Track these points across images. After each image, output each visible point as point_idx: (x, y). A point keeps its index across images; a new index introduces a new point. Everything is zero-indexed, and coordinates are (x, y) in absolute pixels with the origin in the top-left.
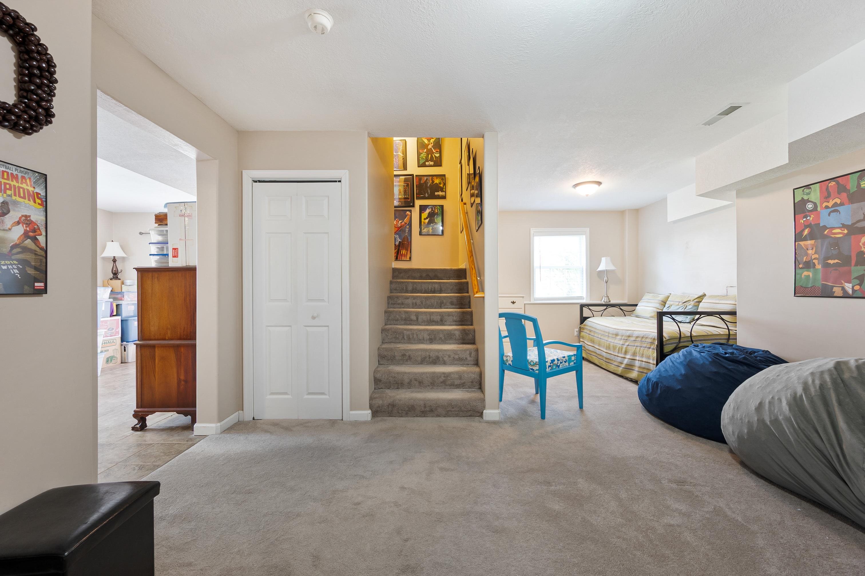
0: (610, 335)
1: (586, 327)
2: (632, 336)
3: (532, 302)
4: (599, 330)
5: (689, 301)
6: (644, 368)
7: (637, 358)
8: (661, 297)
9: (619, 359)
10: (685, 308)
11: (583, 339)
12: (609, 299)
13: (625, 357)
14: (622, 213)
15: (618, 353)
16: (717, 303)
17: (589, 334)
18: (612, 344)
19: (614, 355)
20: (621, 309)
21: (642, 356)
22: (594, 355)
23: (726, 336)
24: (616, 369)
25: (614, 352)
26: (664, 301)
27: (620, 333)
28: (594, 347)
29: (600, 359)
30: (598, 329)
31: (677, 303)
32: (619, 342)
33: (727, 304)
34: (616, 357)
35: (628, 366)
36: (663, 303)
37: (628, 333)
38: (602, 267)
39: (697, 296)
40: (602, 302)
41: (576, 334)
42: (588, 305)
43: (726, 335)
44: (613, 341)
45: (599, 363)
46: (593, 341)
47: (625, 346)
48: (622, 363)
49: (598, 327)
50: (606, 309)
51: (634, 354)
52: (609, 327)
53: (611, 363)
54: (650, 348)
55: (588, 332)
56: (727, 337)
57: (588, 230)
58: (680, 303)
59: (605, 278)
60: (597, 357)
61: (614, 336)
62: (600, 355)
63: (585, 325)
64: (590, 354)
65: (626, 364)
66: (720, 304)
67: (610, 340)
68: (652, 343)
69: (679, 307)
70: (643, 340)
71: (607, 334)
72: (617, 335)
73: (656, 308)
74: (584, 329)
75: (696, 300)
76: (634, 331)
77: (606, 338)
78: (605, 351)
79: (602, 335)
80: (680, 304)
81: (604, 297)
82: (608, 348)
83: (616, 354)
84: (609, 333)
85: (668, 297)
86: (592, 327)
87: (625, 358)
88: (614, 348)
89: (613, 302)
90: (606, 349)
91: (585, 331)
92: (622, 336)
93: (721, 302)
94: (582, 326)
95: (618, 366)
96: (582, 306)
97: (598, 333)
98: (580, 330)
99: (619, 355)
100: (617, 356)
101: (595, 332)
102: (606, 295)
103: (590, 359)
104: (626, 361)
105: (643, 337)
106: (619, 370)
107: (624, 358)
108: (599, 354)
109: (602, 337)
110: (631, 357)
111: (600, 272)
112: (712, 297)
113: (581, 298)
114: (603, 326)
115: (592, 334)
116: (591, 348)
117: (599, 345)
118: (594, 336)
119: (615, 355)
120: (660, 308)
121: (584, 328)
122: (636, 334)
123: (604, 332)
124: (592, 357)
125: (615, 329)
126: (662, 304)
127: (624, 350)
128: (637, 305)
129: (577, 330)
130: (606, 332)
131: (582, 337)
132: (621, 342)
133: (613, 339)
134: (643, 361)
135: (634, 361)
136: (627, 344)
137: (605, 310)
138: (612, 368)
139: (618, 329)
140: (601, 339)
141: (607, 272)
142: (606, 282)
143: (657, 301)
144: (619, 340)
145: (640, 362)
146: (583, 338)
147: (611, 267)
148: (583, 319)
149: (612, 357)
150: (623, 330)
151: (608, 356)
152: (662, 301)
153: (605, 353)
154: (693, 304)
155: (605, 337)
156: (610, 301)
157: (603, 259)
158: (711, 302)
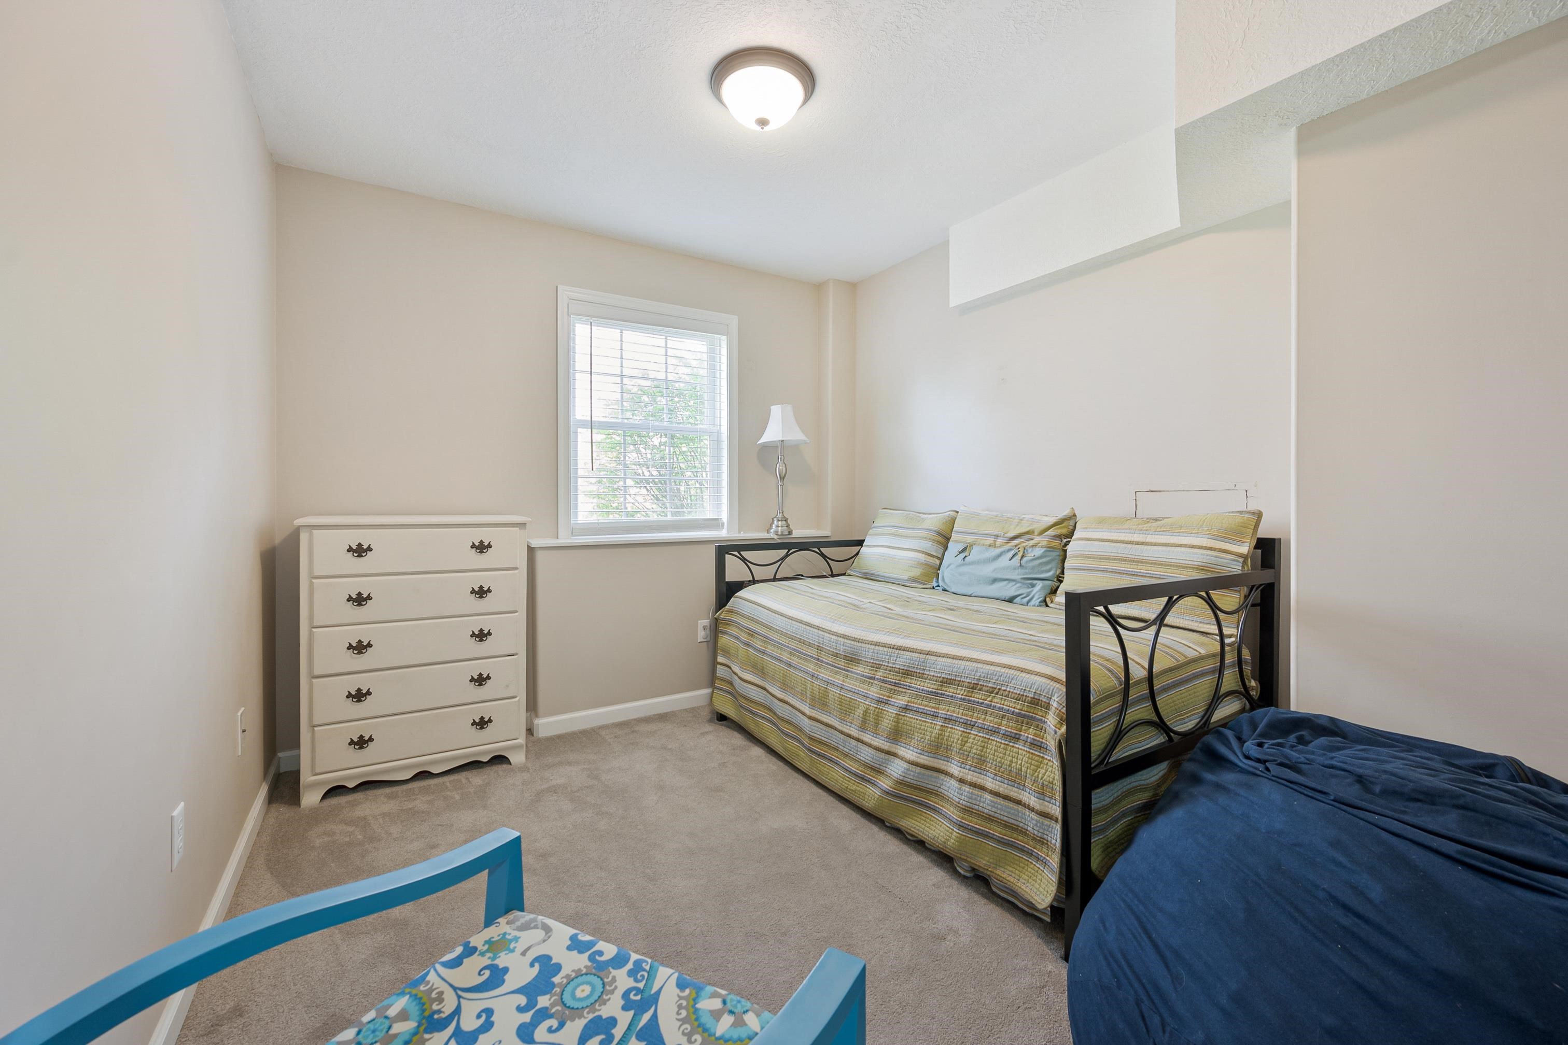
0: (826, 658)
1: (734, 618)
2: (921, 676)
3: (563, 540)
4: (782, 633)
5: (1027, 533)
6: (989, 819)
7: (954, 769)
8: (933, 522)
9: (866, 754)
10: (1023, 556)
11: (724, 656)
12: (788, 526)
13: (893, 750)
14: (818, 288)
15: (863, 728)
16: (1137, 543)
17: (747, 644)
18: (834, 692)
19: (842, 732)
20: (822, 555)
21: (980, 764)
22: (763, 718)
23: (1211, 661)
24: (854, 787)
25: (842, 721)
26: (943, 533)
27: (868, 653)
28: (765, 689)
29: (787, 735)
30: (777, 631)
31: (990, 540)
32: (862, 688)
33: (1181, 546)
34: (854, 743)
35: (909, 790)
36: (940, 539)
37: (902, 661)
38: (772, 433)
39: (1052, 520)
40: (771, 536)
41: (701, 635)
42: (739, 548)
43: (1214, 655)
44: (838, 679)
45: (785, 749)
46: (760, 670)
47: (891, 711)
48: (879, 771)
49: (779, 623)
50: (787, 556)
51: (938, 748)
52: (819, 628)
53: (830, 760)
54: (1016, 738)
55: (744, 637)
56: (1215, 663)
57: (733, 321)
58: (999, 541)
59: (780, 467)
60: (774, 724)
61: (842, 663)
62: (788, 722)
63: (731, 611)
64: (751, 712)
65: (901, 783)
66: (1151, 544)
67: (825, 674)
68: (1024, 716)
69: (998, 551)
70: (977, 697)
71: (813, 652)
72: (852, 659)
73: (923, 552)
74: (728, 623)
75: (1051, 532)
76: (929, 653)
77: (811, 667)
78: (807, 710)
79: (793, 652)
80: (998, 543)
81: (775, 522)
82: (820, 701)
83: (854, 732)
84: (819, 649)
85: (953, 521)
86: (757, 622)
87: (895, 755)
88: (846, 709)
89: (800, 532)
90: (812, 706)
91: (733, 630)
92: (877, 667)
93: (1150, 539)
94: (722, 614)
95: (863, 778)
96: (723, 550)
97: (780, 646)
98: (716, 628)
99: (867, 738)
100: (858, 740)
101: (766, 640)
102: (780, 516)
103: (752, 727)
104: (897, 769)
105: (974, 687)
106: (871, 796)
107: (888, 753)
108: (782, 719)
109: (795, 661)
110: (924, 760)
111: (766, 447)
112: (1101, 522)
113: (715, 523)
114: (801, 622)
115: (758, 644)
116: (754, 693)
117: (785, 686)
118: (764, 653)
119: (849, 736)
120: (935, 554)
121: (729, 620)
122: (939, 667)
123: (801, 641)
124: (757, 723)
125: (844, 636)
126: (939, 542)
127: (887, 723)
128: (863, 541)
129: (705, 622)
130: (810, 645)
131: (723, 651)
132: (874, 691)
133: (836, 673)
134: (982, 788)
135: (935, 774)
136: (901, 701)
137: (783, 559)
138: (836, 777)
139: (854, 640)
140: (790, 665)
141: (783, 447)
142: (782, 478)
143: (924, 534)
144: (864, 682)
145: (966, 788)
146: (726, 653)
147: (796, 435)
148: (724, 589)
149: (836, 739)
150: (877, 644)
151: (819, 732)
152: (939, 534)
153: (806, 720)
154: (1044, 543)
155: (806, 660)
156: (790, 533)
157: (776, 411)
158: (1114, 538)
